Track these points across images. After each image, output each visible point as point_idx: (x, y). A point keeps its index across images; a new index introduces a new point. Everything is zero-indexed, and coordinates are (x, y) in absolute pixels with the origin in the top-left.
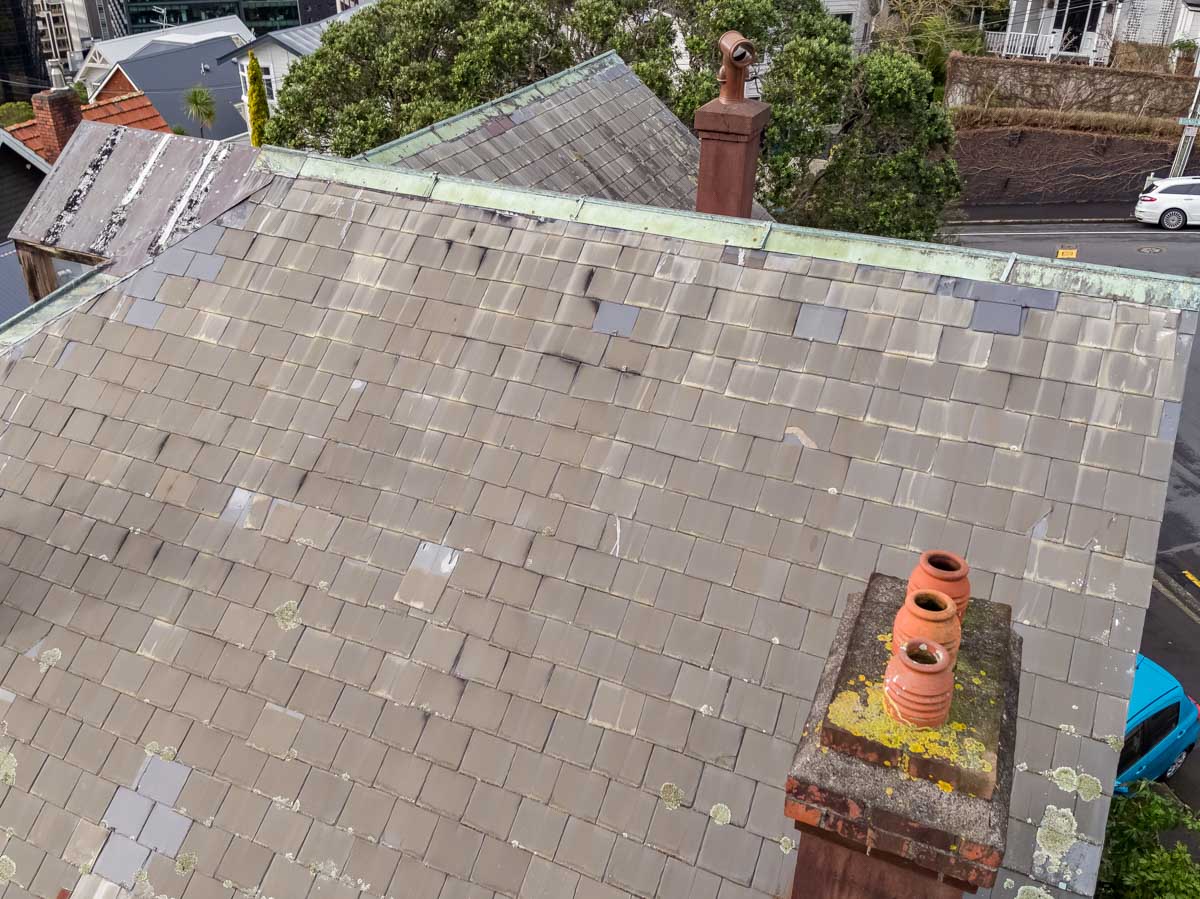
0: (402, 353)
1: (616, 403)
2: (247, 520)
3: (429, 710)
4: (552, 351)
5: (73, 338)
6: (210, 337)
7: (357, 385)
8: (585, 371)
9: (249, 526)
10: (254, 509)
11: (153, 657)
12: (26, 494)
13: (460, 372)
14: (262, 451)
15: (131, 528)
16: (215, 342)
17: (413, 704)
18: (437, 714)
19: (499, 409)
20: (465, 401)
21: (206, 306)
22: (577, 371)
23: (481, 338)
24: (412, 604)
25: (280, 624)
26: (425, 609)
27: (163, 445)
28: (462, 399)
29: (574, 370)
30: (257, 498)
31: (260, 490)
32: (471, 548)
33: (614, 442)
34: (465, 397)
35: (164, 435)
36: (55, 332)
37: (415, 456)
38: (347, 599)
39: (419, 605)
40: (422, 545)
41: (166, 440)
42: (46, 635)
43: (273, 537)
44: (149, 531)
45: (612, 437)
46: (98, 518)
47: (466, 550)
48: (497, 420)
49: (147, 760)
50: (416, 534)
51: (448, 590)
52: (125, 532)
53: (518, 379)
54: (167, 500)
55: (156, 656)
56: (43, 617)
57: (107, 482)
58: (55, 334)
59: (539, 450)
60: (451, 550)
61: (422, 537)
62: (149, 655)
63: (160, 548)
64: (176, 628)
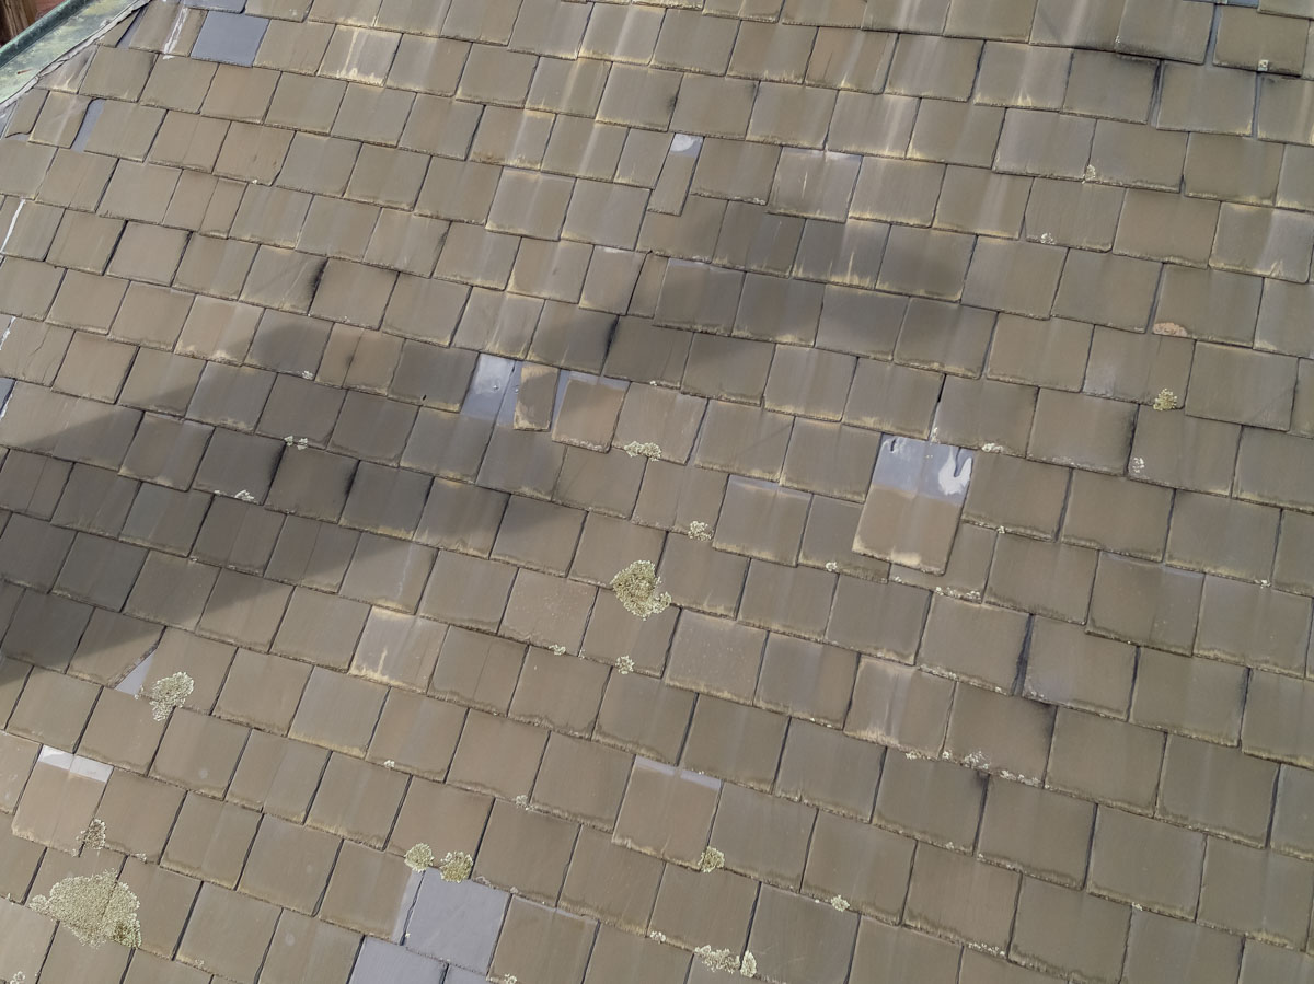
0: (766, 74)
1: (1261, 134)
2: (517, 413)
3: (986, 766)
4: (1092, 40)
5: (99, 92)
6: (367, 73)
7: (682, 144)
8: (1175, 77)
9: (524, 424)
10: (528, 393)
11: (385, 679)
12: (61, 384)
13: (898, 101)
14: (517, 283)
15: (289, 439)
16: (379, 81)
17: (947, 755)
18: (1006, 774)
19: (1000, 164)
20: (918, 156)
21: (348, 16)
22: (1157, 76)
23: (931, 29)
24: (894, 557)
25: (628, 605)
26: (926, 568)
27: (316, 281)
28: (913, 153)
29: (1151, 75)
30: (527, 372)
31: (531, 356)
32: (998, 442)
33: (1276, 213)
34: (918, 148)
35: (316, 261)
36: (62, 84)
37: (833, 272)
38: (755, 553)
39: (912, 561)
40: (887, 442)
41: (321, 271)
42: (154, 648)
43: (575, 441)
44: (326, 442)
45: (1266, 202)
46: (218, 423)
47: (989, 447)
48: (1000, 186)
49: (413, 882)
50: (870, 422)
51: (965, 527)
52: (277, 446)
53: (1029, 102)
54: (351, 381)
55: (391, 677)
56: (142, 615)
57: (220, 354)
58: (65, 88)
59: (1110, 239)
60: (952, 450)
61: (887, 428)
62: (377, 676)
63: (354, 475)
64: (420, 622)
